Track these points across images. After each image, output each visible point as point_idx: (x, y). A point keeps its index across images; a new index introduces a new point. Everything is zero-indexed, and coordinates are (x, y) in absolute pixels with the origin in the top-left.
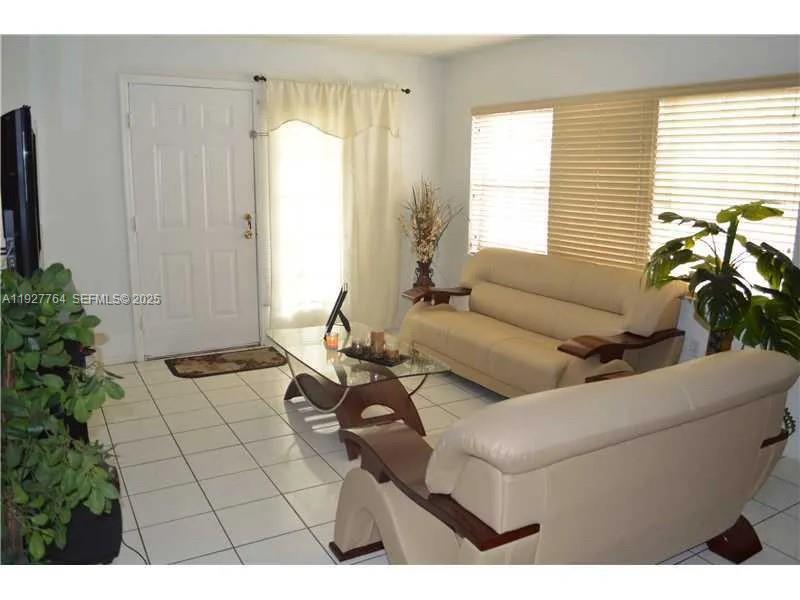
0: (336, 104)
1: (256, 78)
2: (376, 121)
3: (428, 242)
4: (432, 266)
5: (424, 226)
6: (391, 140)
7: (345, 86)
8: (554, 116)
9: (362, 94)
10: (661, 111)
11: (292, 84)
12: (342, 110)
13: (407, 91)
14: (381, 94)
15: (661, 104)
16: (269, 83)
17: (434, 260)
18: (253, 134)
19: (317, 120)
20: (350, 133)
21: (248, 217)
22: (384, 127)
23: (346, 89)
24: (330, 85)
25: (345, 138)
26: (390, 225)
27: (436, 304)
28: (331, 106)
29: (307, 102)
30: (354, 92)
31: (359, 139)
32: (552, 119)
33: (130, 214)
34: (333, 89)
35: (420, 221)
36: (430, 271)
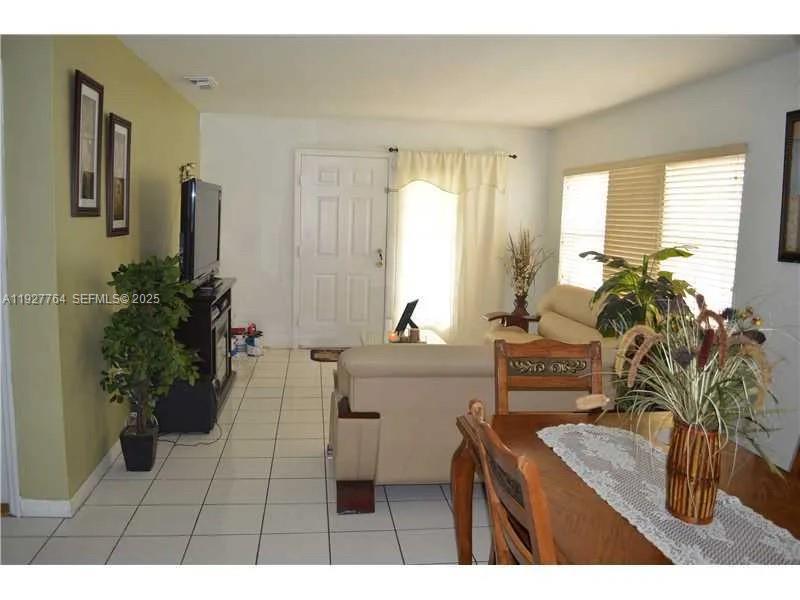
0: (452, 168)
1: (391, 150)
2: (486, 180)
3: (524, 278)
4: (526, 299)
5: (521, 265)
6: (498, 195)
7: (461, 154)
8: (610, 177)
9: (475, 161)
10: (668, 174)
11: (418, 156)
12: (457, 171)
13: (515, 157)
14: (491, 160)
15: (667, 168)
16: (400, 153)
17: (529, 293)
18: (388, 190)
19: (436, 179)
20: (463, 190)
21: (379, 251)
22: (493, 185)
23: (461, 157)
24: (447, 153)
25: (459, 194)
26: (494, 263)
27: (508, 325)
28: (448, 171)
29: (429, 169)
30: (468, 158)
31: (470, 194)
32: (608, 179)
33: (297, 244)
34: (450, 156)
35: (517, 261)
36: (525, 302)
